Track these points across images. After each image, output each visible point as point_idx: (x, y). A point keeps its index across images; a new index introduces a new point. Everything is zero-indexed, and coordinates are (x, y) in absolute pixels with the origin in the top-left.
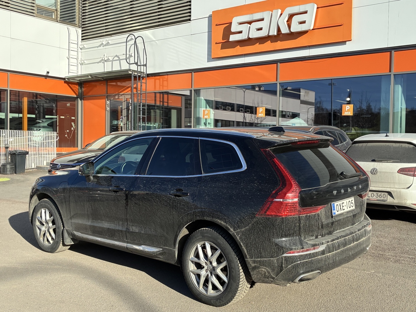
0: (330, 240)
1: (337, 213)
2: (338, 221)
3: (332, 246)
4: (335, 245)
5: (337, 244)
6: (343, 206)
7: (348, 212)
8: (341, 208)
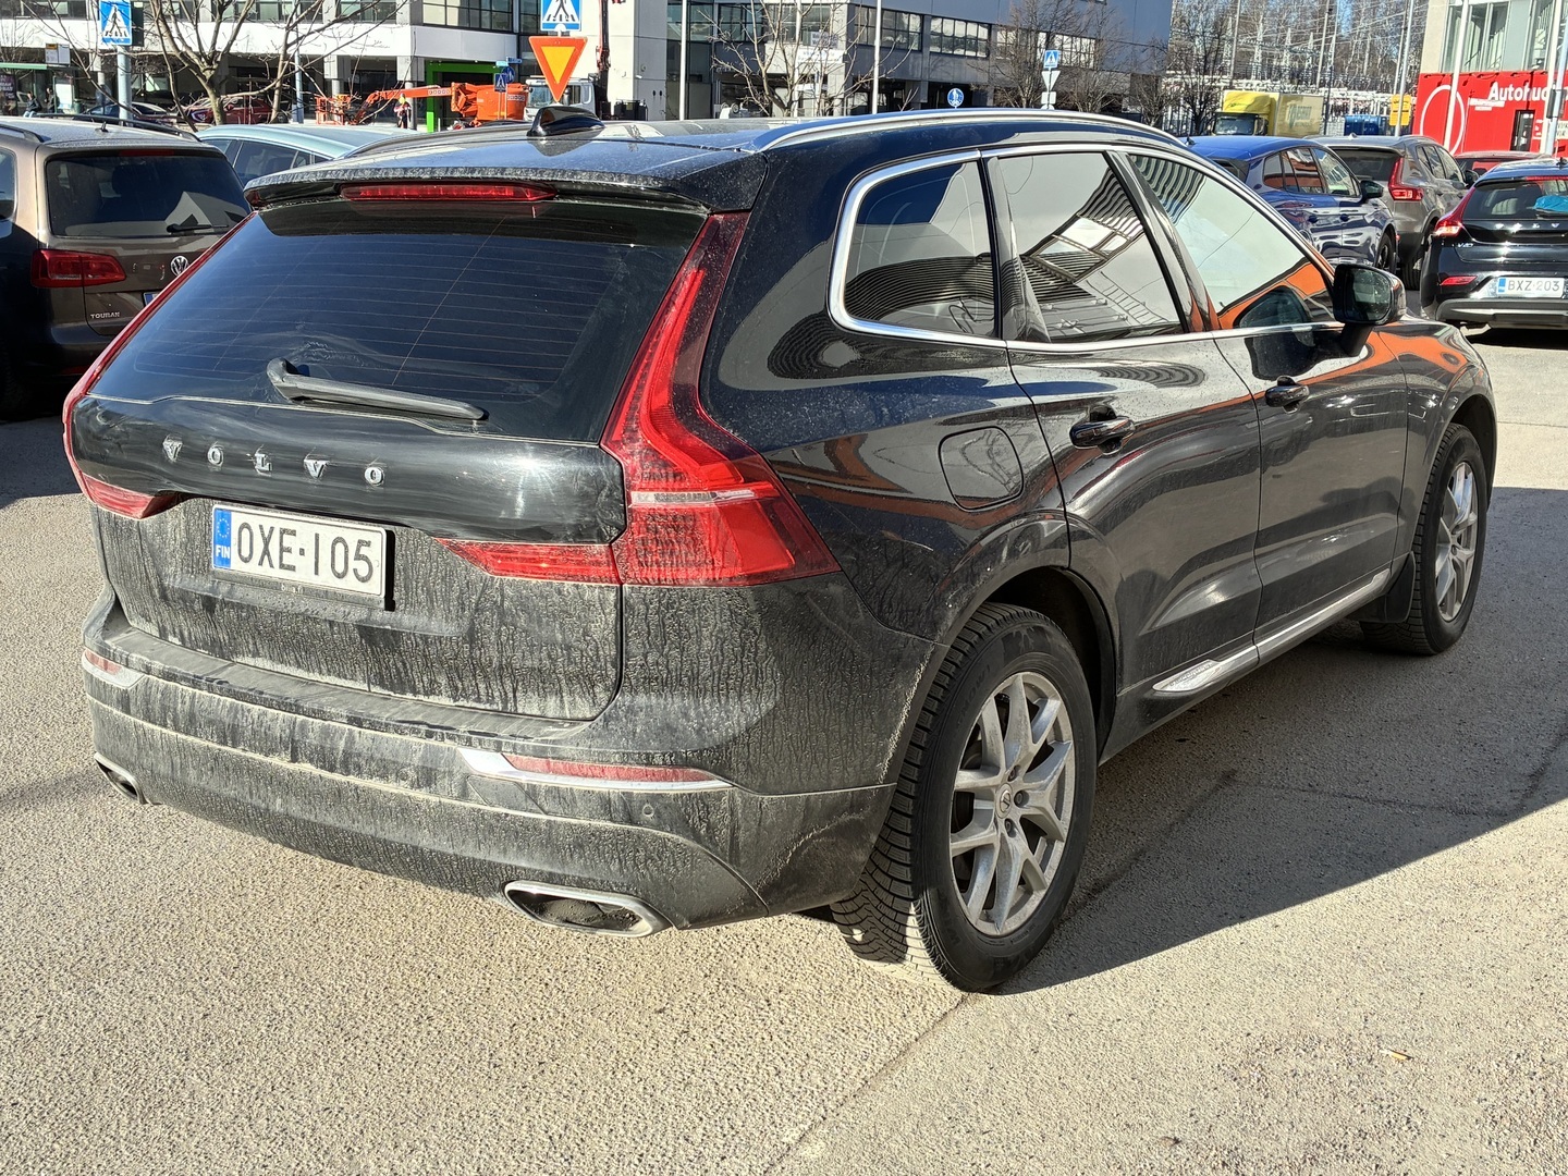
0: (157, 665)
1: (237, 566)
2: (240, 606)
3: (159, 696)
4: (175, 702)
5: (183, 703)
6: (282, 550)
7: (309, 592)
8: (266, 552)
